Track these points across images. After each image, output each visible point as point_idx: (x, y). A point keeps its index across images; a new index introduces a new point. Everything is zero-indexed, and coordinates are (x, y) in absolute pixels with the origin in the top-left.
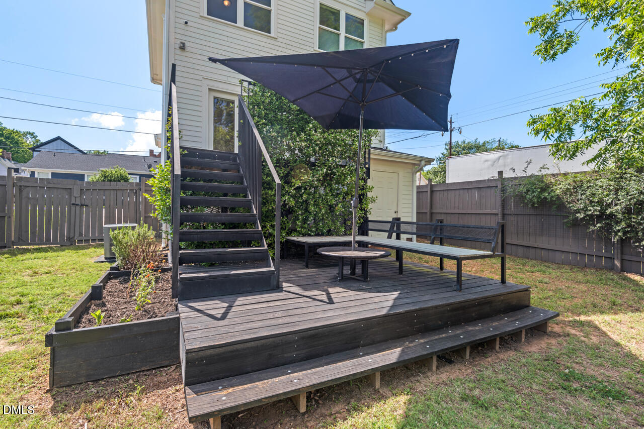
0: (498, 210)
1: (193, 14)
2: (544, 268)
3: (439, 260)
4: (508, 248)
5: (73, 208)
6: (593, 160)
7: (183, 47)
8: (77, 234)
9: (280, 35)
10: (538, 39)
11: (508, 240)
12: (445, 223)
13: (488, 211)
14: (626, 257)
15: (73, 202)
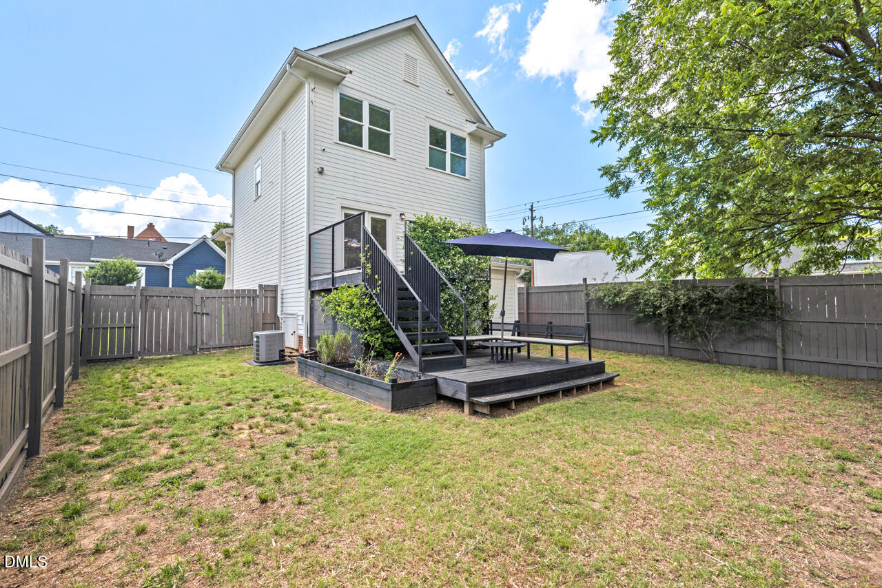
0: (584, 311)
1: (327, 140)
2: (618, 355)
3: (550, 348)
4: (593, 341)
5: (195, 316)
6: (643, 276)
7: (321, 172)
8: (199, 343)
9: (397, 156)
10: (606, 182)
11: (592, 336)
12: (554, 324)
13: (576, 311)
14: (672, 345)
15: (194, 310)
